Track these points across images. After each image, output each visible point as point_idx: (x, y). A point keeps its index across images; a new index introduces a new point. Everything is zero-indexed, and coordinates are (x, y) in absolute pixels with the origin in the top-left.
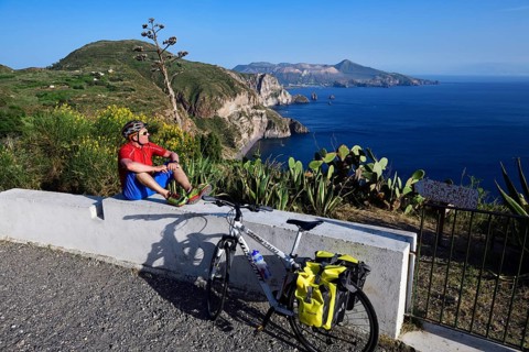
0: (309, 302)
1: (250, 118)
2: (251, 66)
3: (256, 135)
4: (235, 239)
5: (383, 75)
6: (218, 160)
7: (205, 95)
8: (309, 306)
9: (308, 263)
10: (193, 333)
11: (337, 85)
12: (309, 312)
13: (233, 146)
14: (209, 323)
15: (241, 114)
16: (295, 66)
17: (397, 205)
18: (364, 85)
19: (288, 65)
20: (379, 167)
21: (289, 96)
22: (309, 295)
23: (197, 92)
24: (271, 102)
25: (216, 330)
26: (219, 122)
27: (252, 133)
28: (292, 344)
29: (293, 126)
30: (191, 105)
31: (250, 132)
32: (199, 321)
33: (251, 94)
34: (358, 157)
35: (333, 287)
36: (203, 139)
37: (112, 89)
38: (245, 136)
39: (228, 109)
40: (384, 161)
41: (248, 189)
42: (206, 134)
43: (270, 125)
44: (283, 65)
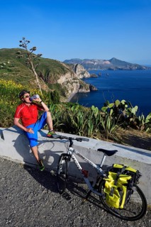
0: (112, 196)
1: (72, 84)
2: (72, 60)
3: (75, 91)
4: (70, 156)
5: (130, 65)
6: (59, 102)
7: (51, 74)
8: (112, 198)
9: (110, 173)
10: (51, 200)
11: (110, 69)
12: (112, 201)
13: (65, 96)
14: (59, 195)
15: (68, 82)
16: (91, 61)
17: (142, 128)
18: (122, 69)
19: (88, 60)
20: (134, 110)
21: (89, 74)
22: (112, 192)
23: (48, 72)
24: (81, 77)
25: (62, 198)
26: (58, 86)
27: (73, 90)
28: (101, 207)
29: (91, 87)
30: (45, 78)
31: (72, 90)
32: (53, 193)
33: (72, 73)
34: (124, 105)
35: (125, 188)
36: (51, 94)
37: (10, 71)
38: (70, 92)
39: (62, 80)
40: (136, 107)
41: (74, 122)
42: (53, 91)
43: (81, 87)
44: (86, 60)
